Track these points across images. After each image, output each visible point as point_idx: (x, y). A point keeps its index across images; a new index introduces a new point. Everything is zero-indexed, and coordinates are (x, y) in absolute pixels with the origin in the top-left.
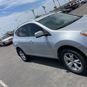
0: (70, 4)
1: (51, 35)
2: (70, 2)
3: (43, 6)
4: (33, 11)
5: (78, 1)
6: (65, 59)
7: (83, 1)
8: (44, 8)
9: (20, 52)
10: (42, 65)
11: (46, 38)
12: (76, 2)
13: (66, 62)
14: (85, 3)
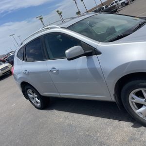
0: (104, 7)
1: (100, 53)
2: (102, 4)
3: (58, 11)
4: (41, 19)
5: (117, 2)
6: (130, 100)
7: (124, 2)
8: (60, 14)
9: (30, 91)
10: (76, 115)
11: (88, 61)
12: (113, 3)
13: (134, 107)
14: (127, 4)
